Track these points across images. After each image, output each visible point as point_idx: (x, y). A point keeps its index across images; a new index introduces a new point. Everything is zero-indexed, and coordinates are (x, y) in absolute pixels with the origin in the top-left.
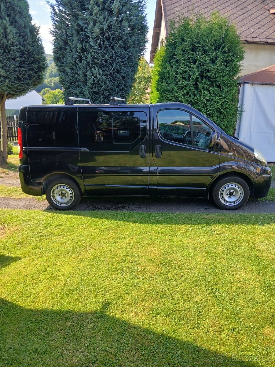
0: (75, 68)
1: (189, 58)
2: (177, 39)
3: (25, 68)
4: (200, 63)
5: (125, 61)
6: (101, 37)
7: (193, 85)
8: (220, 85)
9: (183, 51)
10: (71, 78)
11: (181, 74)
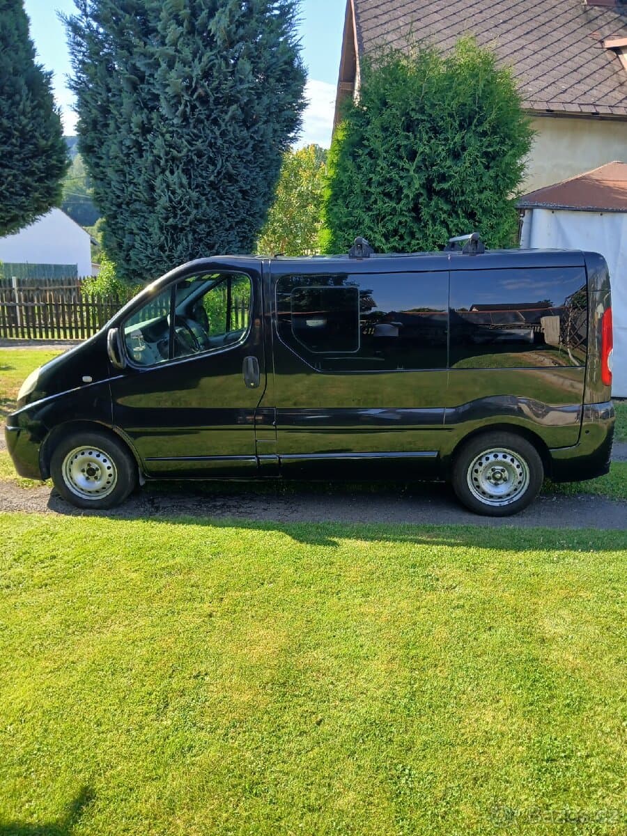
0: (126, 168)
1: (399, 146)
2: (372, 101)
3: (12, 169)
4: (424, 160)
5: (247, 154)
6: (187, 98)
7: (409, 211)
8: (472, 211)
9: (385, 129)
10: (118, 193)
11: (380, 184)
